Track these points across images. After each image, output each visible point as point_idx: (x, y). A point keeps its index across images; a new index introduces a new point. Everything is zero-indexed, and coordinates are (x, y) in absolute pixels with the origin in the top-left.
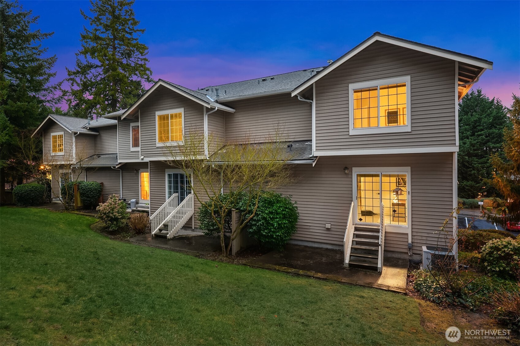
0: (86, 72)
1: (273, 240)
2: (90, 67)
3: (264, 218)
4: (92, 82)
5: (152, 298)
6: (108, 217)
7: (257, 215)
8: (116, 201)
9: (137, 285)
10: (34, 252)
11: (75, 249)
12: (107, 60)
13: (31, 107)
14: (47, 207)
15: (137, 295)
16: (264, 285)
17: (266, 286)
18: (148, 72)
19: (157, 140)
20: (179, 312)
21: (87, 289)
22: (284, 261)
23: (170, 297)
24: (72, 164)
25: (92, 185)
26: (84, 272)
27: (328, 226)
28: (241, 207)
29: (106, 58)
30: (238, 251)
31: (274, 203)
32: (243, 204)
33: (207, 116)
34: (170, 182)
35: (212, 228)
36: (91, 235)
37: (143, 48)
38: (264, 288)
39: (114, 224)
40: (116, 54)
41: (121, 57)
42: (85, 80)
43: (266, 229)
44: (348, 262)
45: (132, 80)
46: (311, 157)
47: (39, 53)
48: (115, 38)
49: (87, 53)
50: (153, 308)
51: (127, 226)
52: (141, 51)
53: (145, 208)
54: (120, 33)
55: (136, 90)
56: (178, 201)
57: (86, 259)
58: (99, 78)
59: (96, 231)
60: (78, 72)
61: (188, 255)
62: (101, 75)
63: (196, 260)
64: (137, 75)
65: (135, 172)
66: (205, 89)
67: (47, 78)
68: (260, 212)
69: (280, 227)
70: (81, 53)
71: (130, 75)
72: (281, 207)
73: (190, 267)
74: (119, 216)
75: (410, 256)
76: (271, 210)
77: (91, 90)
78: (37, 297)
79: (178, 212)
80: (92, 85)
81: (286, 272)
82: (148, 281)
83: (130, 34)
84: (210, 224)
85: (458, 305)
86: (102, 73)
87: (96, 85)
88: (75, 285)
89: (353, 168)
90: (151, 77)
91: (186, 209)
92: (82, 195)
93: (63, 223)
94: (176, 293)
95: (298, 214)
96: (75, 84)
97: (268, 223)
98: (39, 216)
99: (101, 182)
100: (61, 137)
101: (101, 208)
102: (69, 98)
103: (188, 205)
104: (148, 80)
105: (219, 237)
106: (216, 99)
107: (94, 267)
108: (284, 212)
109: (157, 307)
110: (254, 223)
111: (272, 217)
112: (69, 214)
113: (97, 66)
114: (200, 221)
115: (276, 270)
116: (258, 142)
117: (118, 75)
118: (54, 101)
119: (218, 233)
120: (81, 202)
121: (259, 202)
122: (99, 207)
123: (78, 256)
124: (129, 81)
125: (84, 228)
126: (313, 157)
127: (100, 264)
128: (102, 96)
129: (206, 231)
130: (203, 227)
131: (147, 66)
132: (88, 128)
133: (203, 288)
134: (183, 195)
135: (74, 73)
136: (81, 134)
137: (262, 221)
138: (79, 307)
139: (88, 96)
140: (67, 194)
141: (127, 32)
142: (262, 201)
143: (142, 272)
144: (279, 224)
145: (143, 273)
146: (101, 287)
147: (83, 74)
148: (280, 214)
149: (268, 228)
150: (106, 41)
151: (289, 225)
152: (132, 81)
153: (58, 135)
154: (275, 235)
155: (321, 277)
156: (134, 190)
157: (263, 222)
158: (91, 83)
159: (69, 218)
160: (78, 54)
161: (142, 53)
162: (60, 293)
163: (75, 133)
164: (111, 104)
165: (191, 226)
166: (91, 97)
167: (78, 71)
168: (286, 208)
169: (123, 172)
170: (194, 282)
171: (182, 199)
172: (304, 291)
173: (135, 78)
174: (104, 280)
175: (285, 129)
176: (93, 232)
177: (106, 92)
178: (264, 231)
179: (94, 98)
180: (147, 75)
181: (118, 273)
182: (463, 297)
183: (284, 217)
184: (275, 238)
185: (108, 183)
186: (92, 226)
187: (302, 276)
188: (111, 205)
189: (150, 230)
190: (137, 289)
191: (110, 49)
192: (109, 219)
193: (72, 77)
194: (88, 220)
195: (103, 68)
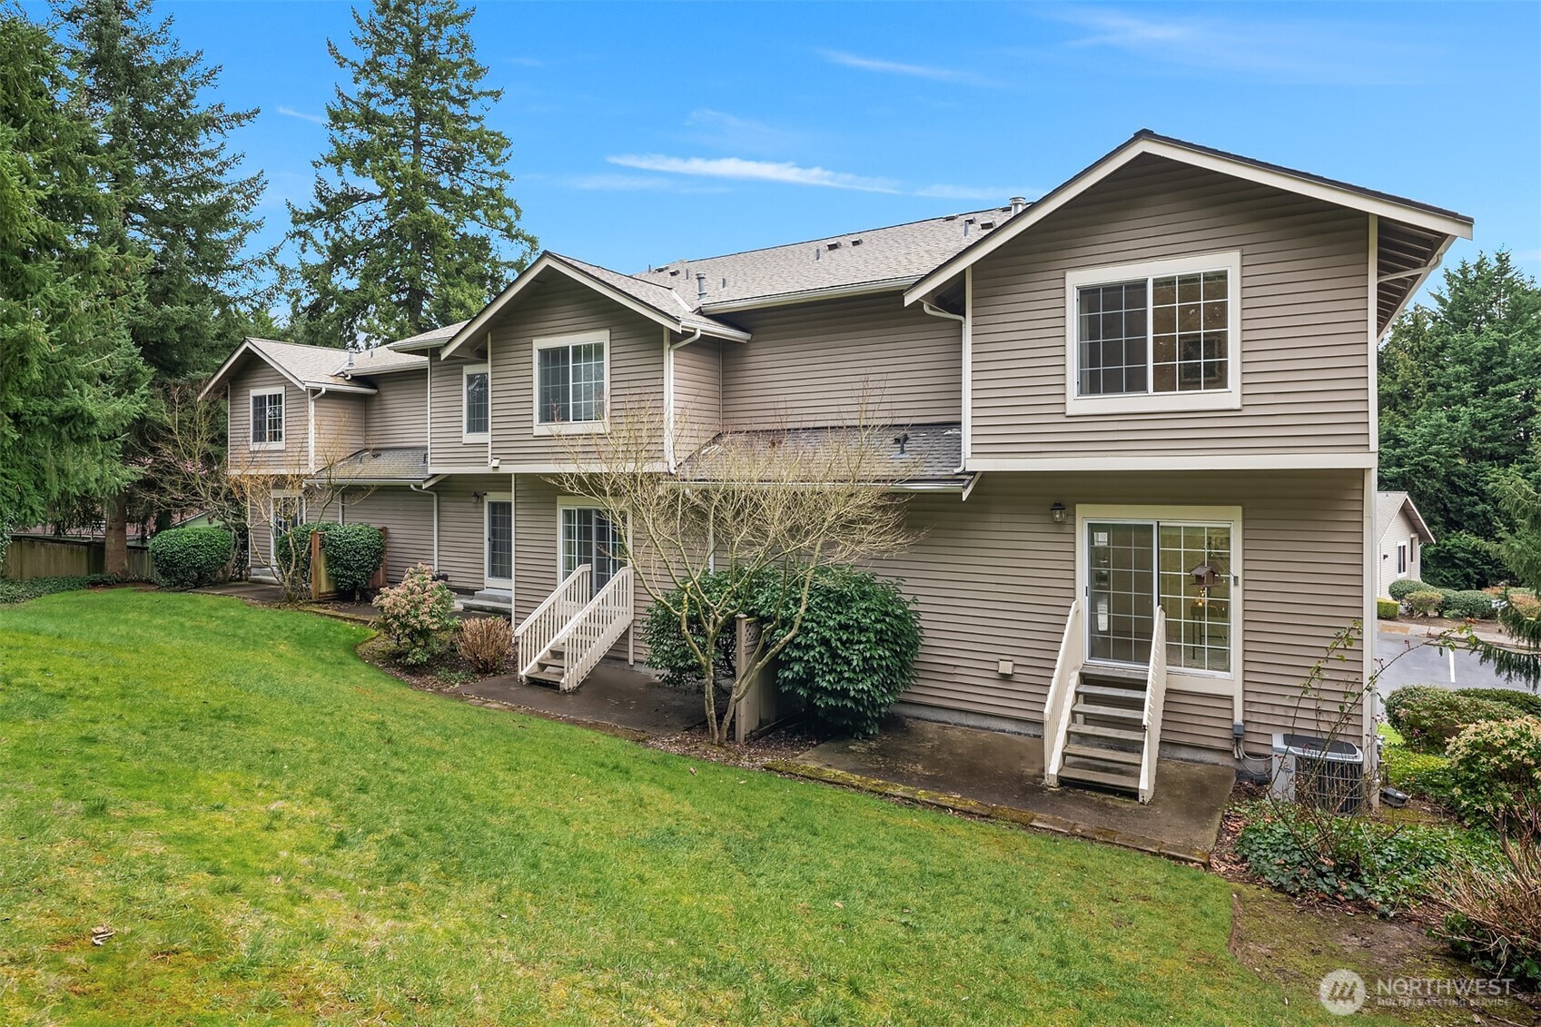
0: (339, 213)
1: (849, 704)
2: (352, 198)
3: (825, 642)
4: (356, 243)
5: (531, 843)
6: (404, 626)
7: (804, 631)
8: (426, 584)
9: (493, 810)
10: (237, 718)
11: (331, 714)
12: (399, 179)
13: (199, 316)
14: (238, 592)
15: (496, 836)
16: (816, 825)
17: (820, 828)
18: (508, 212)
19: (536, 417)
20: (597, 881)
21: (380, 816)
22: (878, 762)
23: (575, 844)
24: (306, 476)
25: (357, 535)
26: (363, 773)
27: (1006, 668)
28: (762, 607)
29: (396, 174)
30: (751, 732)
31: (853, 600)
32: (766, 602)
33: (672, 353)
34: (569, 533)
35: (681, 664)
36: (361, 674)
37: (496, 143)
38: (815, 834)
39: (420, 647)
40: (423, 161)
41: (436, 170)
42: (337, 237)
43: (830, 673)
44: (1055, 773)
45: (465, 234)
46: (958, 474)
47: (220, 168)
48: (420, 117)
49: (344, 160)
50: (535, 866)
51: (452, 650)
52: (491, 151)
53: (498, 601)
54: (433, 103)
55: (477, 261)
56: (591, 586)
57: (361, 741)
58: (374, 231)
59: (371, 664)
60: (319, 214)
61: (616, 736)
62: (380, 220)
63: (638, 749)
64: (478, 221)
65: (474, 499)
66: (667, 268)
67: (240, 236)
68: (815, 625)
69: (868, 668)
70: (328, 160)
71: (459, 219)
72: (873, 610)
73: (621, 771)
74: (432, 623)
75: (1239, 760)
76: (842, 618)
77: (353, 263)
78: (275, 829)
79: (590, 618)
80: (357, 249)
81: (880, 794)
82: (516, 801)
83: (462, 103)
84: (676, 652)
85: (1348, 901)
86: (383, 215)
87: (367, 250)
88: (350, 805)
89: (1077, 506)
90: (518, 225)
91: (611, 607)
92: (332, 561)
93: (286, 639)
94: (587, 834)
95: (922, 632)
96: (310, 248)
97: (834, 655)
98: (222, 618)
99: (380, 526)
100: (276, 399)
101: (387, 602)
102: (294, 287)
103: (618, 598)
104: (510, 233)
105: (701, 690)
106: (698, 304)
107: (385, 763)
108: (879, 626)
109: (545, 865)
110: (795, 654)
111: (845, 638)
112: (298, 613)
113: (371, 197)
114: (649, 643)
115: (854, 787)
116: (811, 425)
117: (428, 222)
118: (258, 299)
119: (698, 678)
120: (329, 581)
121: (811, 595)
122: (381, 599)
123: (342, 734)
124: (457, 237)
125: (341, 654)
126: (964, 473)
127: (396, 754)
128: (383, 280)
129: (667, 672)
130: (658, 660)
131: (507, 195)
132: (349, 378)
133: (655, 825)
134: (604, 570)
135: (309, 218)
136: (331, 395)
137: (817, 650)
138: (372, 855)
139: (344, 280)
140: (294, 558)
141: (452, 99)
142: (821, 594)
143: (501, 778)
144: (865, 660)
145: (504, 781)
146: (409, 812)
147: (331, 219)
148: (867, 630)
149: (835, 671)
150: (395, 128)
151: (894, 663)
152: (464, 236)
153: (270, 396)
154: (854, 689)
155: (974, 811)
156: (471, 550)
157: (820, 652)
158: (354, 244)
159: (298, 626)
160: (321, 164)
161: (492, 158)
162: (321, 822)
163: (315, 392)
164: (406, 302)
165: (624, 656)
166: (353, 284)
167: (319, 210)
168: (887, 614)
169: (442, 498)
170: (634, 810)
171: (602, 581)
172: (923, 845)
173: (472, 229)
174: (413, 795)
175: (885, 399)
176: (363, 667)
177: (394, 269)
178: (823, 677)
179: (362, 289)
180: (505, 219)
181: (443, 779)
182: (1366, 879)
183: (881, 641)
184: (854, 699)
185: (401, 529)
186: (360, 648)
187: (926, 804)
188: (412, 594)
189: (515, 663)
190: (492, 820)
191: (407, 148)
192: (407, 631)
193: (302, 227)
194: (348, 631)
195: (385, 201)
